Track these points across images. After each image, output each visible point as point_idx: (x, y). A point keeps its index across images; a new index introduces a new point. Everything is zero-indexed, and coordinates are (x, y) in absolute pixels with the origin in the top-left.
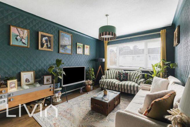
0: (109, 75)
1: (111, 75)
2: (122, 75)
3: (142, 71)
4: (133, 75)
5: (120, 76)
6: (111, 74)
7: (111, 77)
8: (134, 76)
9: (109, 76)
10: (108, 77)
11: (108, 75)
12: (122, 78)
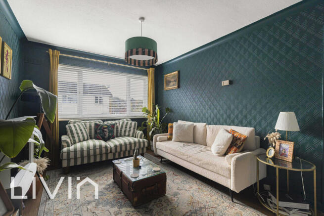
0: (78, 133)
1: (82, 133)
2: (105, 130)
3: (131, 119)
4: (124, 126)
5: (103, 131)
6: (81, 130)
7: (83, 136)
8: (126, 128)
9: (79, 136)
10: (77, 140)
11: (76, 135)
12: (107, 134)
